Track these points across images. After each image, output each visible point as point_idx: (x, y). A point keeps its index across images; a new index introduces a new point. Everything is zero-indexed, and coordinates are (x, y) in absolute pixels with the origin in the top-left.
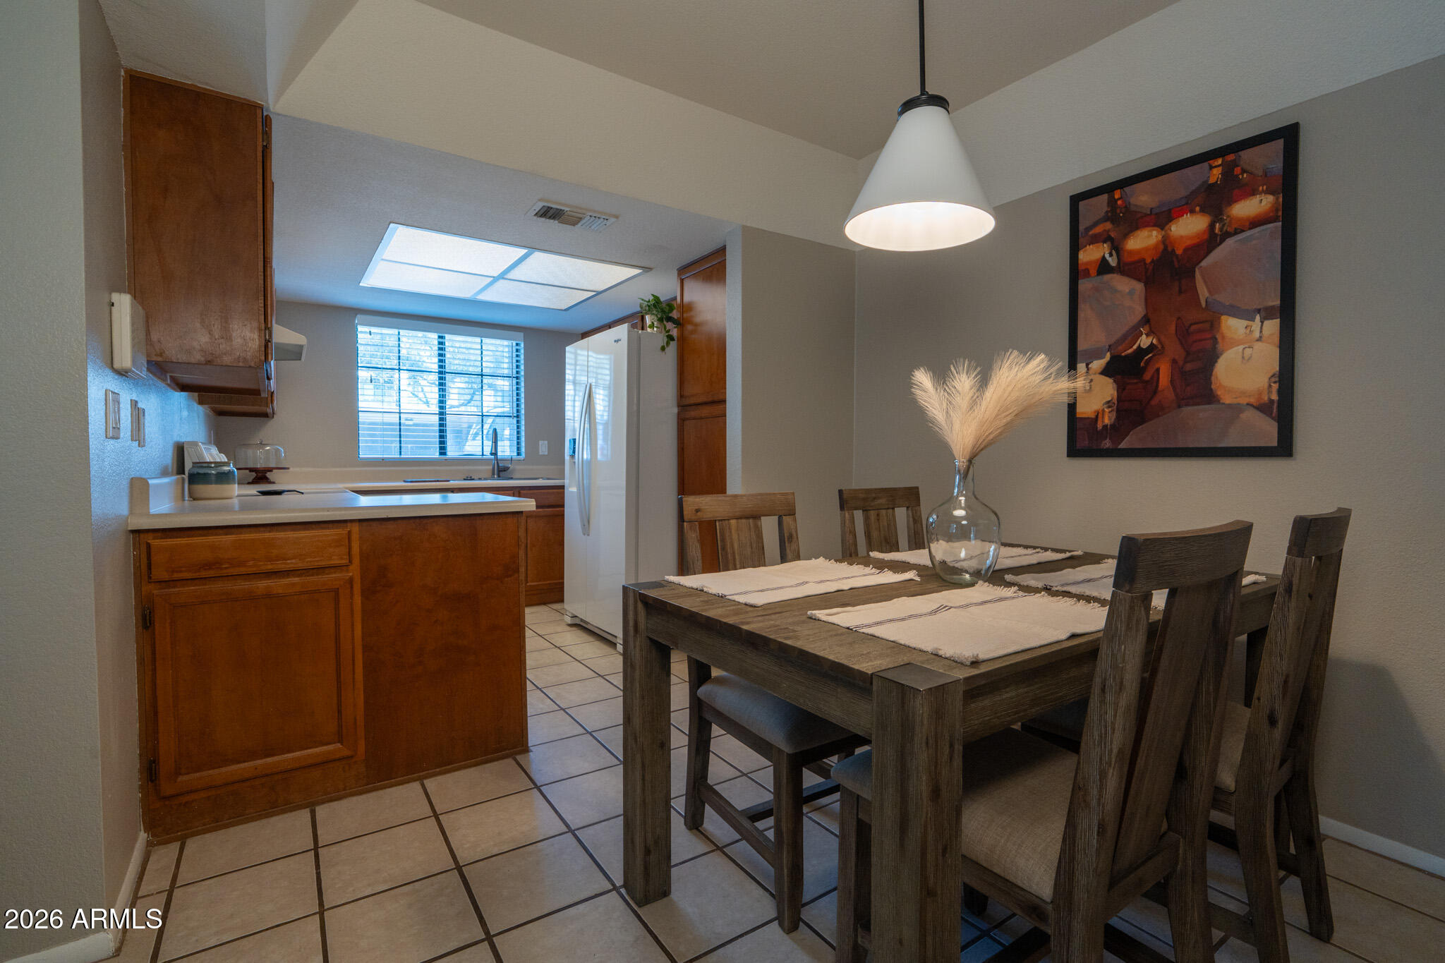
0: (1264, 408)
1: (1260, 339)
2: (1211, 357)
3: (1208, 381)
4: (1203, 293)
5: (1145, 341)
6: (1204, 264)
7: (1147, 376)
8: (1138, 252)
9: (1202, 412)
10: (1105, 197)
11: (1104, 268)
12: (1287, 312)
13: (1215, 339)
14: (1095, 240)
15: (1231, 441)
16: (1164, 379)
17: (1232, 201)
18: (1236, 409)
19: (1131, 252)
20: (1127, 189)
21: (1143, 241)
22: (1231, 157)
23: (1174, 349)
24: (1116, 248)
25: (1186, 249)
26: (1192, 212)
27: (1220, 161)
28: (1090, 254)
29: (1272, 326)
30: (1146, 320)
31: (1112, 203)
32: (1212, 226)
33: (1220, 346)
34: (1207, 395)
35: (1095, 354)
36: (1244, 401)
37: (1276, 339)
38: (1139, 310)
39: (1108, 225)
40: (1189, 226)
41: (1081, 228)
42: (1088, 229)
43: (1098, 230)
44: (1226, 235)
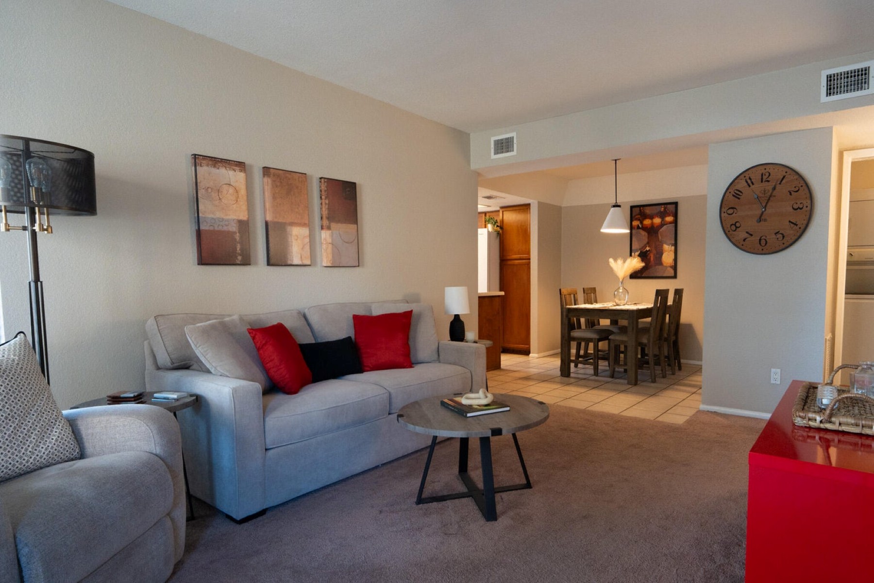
0: (671, 267)
1: (671, 251)
2: (662, 254)
3: (661, 260)
4: (660, 238)
5: (648, 249)
6: (661, 230)
7: (648, 257)
8: (647, 225)
9: (660, 267)
10: (638, 208)
11: (638, 227)
12: (676, 245)
13: (662, 250)
14: (636, 219)
15: (665, 275)
16: (652, 259)
17: (666, 217)
18: (666, 267)
19: (645, 225)
20: (644, 208)
21: (647, 222)
22: (665, 206)
23: (654, 252)
24: (641, 223)
25: (657, 226)
26: (658, 217)
27: (663, 206)
28: (635, 223)
29: (673, 248)
30: (648, 243)
31: (640, 210)
32: (662, 221)
33: (663, 251)
34: (661, 263)
35: (637, 251)
36: (668, 265)
37: (674, 251)
38: (646, 240)
39: (639, 216)
40: (657, 221)
41: (633, 215)
42: (635, 216)
43: (637, 217)
44: (665, 225)
